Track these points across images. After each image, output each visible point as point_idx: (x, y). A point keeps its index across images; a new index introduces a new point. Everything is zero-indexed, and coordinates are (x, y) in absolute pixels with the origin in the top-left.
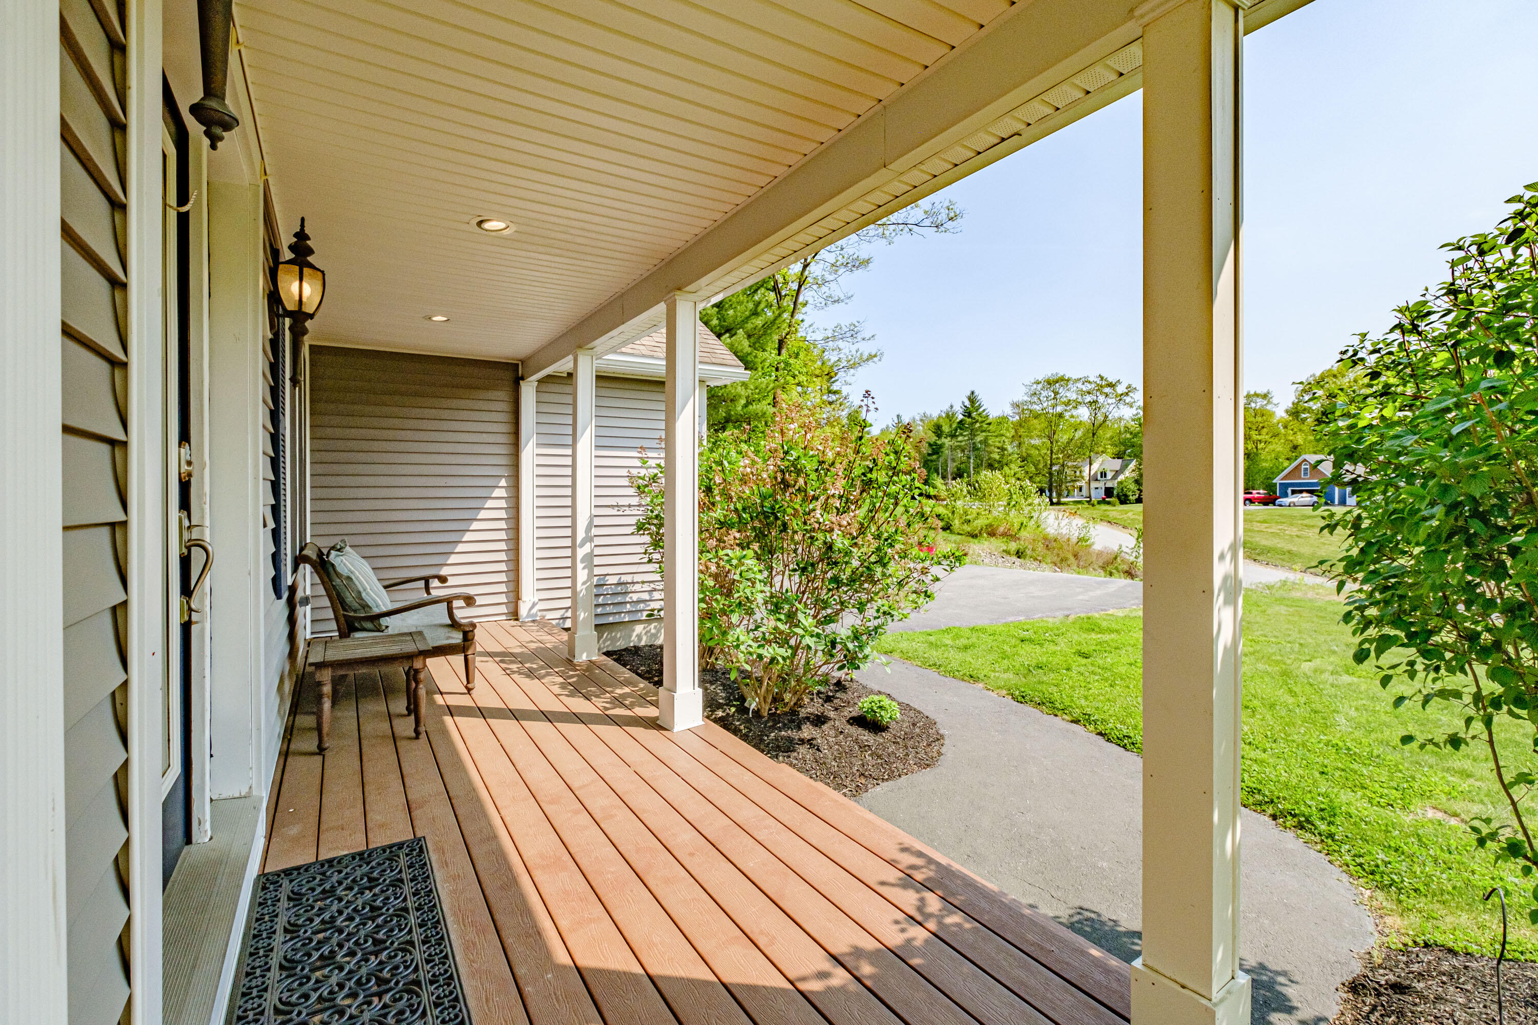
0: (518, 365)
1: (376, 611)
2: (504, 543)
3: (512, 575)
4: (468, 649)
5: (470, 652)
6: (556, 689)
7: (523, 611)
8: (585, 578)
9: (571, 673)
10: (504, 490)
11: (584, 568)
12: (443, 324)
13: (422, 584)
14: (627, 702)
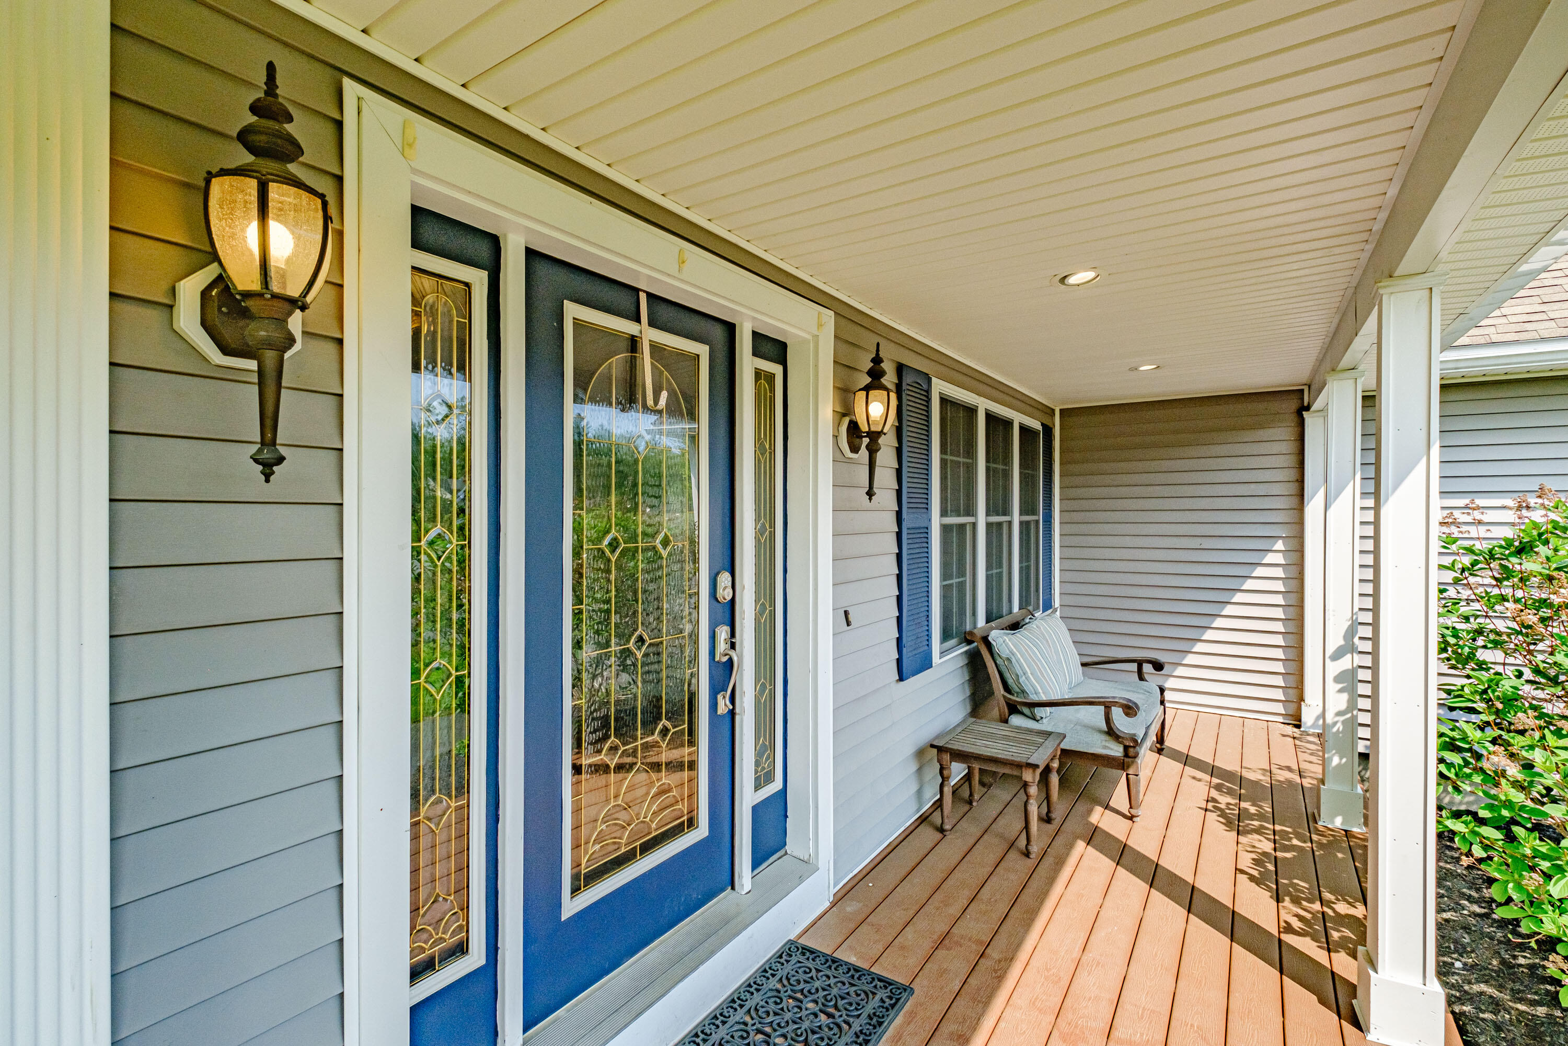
0: (1302, 391)
1: (1034, 698)
2: (1281, 623)
3: (1293, 667)
4: (1128, 767)
5: (1131, 771)
6: (1246, 861)
7: (1309, 716)
8: (1343, 706)
9: (1295, 842)
10: (1281, 555)
11: (1340, 691)
12: (1154, 371)
13: (1134, 667)
14: (1335, 935)
